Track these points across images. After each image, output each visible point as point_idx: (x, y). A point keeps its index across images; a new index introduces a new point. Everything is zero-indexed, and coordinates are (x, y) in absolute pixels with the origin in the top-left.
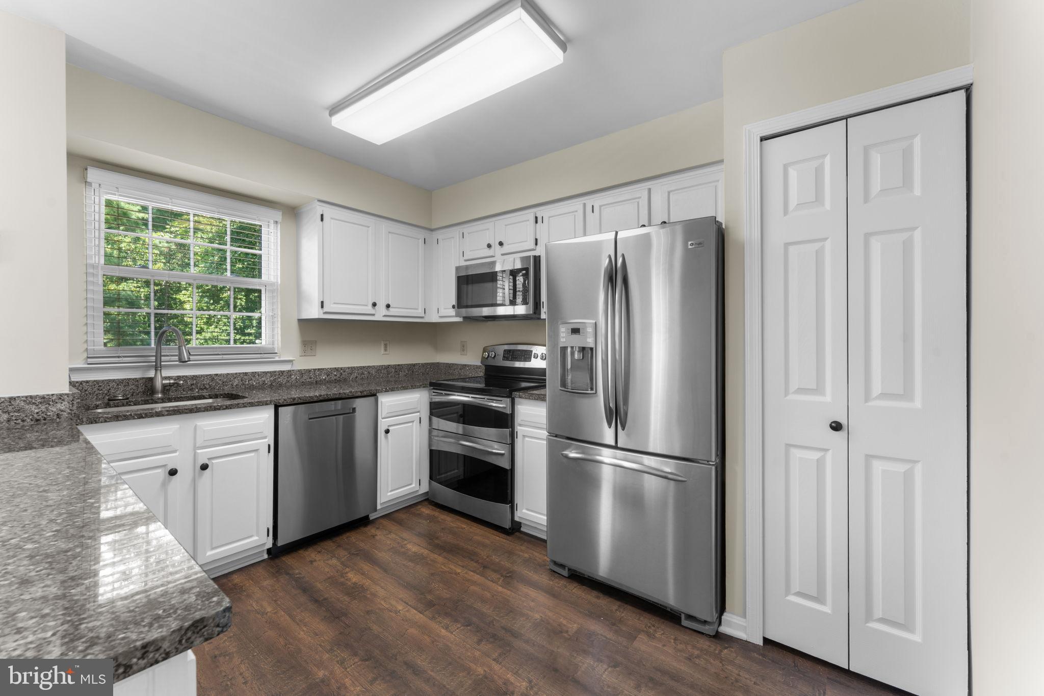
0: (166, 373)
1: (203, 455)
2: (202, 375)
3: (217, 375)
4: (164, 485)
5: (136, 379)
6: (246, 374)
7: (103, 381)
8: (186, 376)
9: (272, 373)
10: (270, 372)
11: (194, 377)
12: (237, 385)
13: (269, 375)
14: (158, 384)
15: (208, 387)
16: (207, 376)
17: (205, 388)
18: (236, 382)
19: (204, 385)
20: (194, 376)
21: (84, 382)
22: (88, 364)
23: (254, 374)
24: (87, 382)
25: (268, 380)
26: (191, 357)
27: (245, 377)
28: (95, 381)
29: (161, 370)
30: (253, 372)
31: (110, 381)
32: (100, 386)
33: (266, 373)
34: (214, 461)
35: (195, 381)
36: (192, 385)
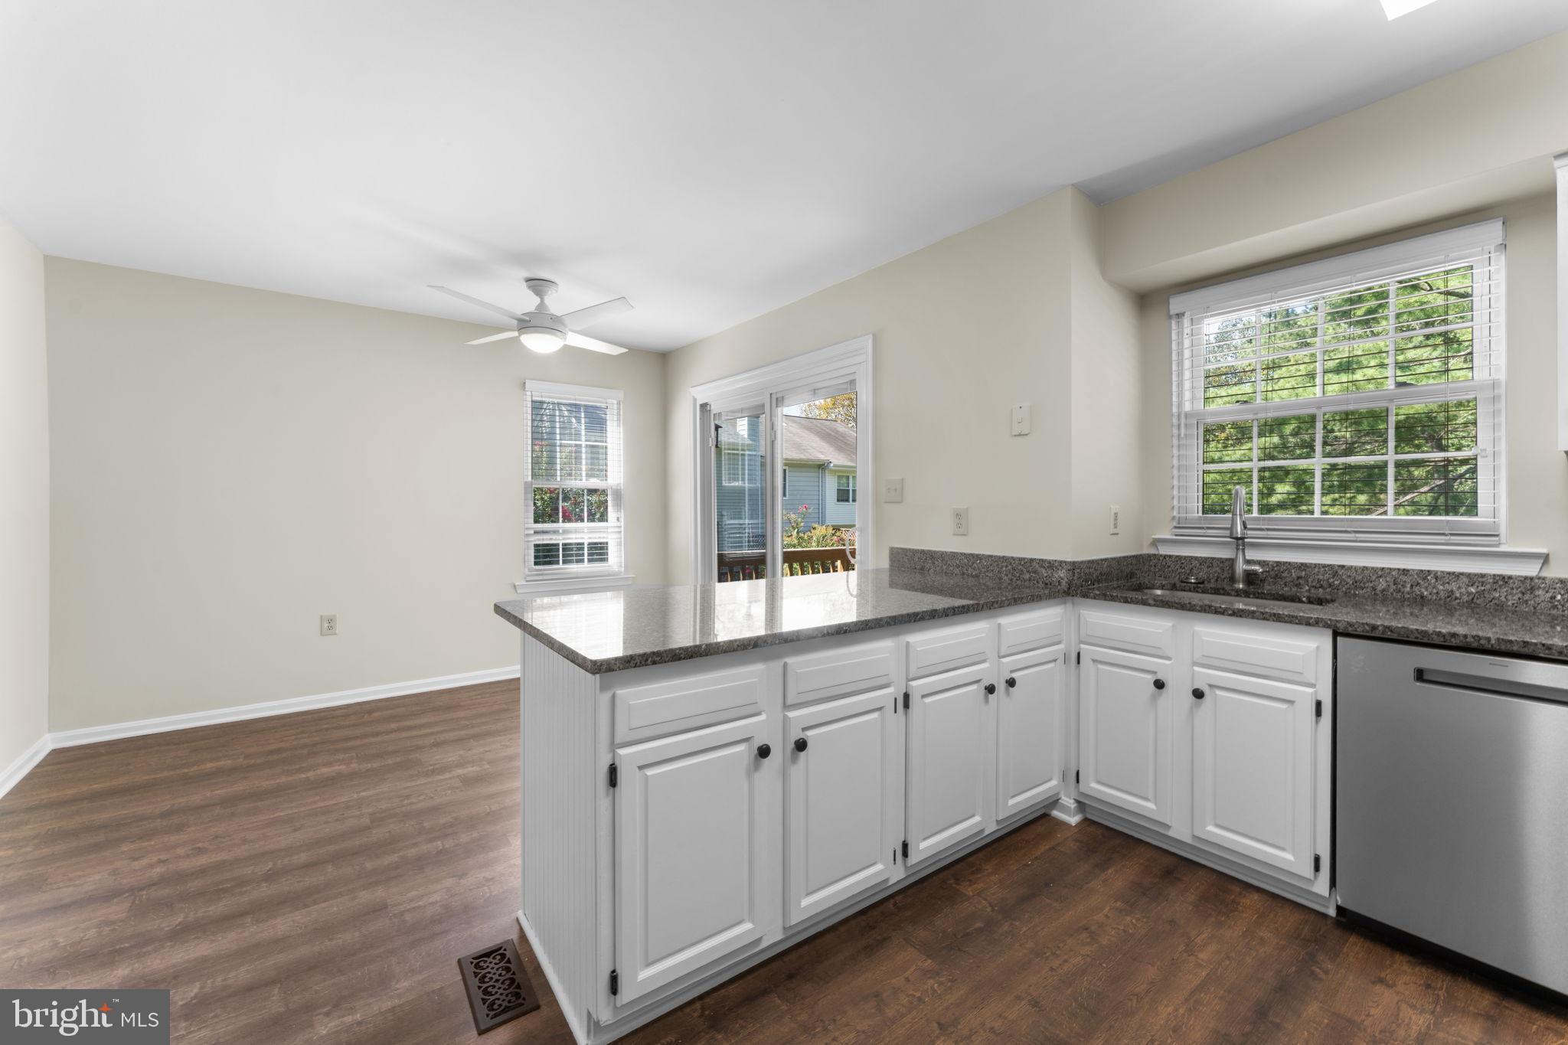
0: (1251, 554)
1: (1204, 677)
2: (1315, 564)
3: (1343, 567)
4: (1154, 698)
5: (1221, 559)
6: (1405, 572)
7: (1185, 557)
8: (1290, 563)
9: (1473, 579)
10: (1469, 575)
11: (1303, 566)
12: (1384, 590)
13: (1466, 580)
14: (1241, 567)
15: (1325, 584)
16: (1324, 566)
17: (1321, 587)
18: (1382, 584)
19: (1319, 581)
20: (1302, 564)
21: (1167, 556)
22: (1176, 535)
23: (1424, 574)
24: (1170, 556)
25: (1463, 590)
26: (1249, 532)
27: (1404, 578)
28: (1177, 556)
29: (1243, 550)
30: (1422, 571)
31: (1192, 558)
32: (1182, 563)
33: (1458, 576)
34: (1219, 692)
35: (1304, 573)
36: (1299, 578)
